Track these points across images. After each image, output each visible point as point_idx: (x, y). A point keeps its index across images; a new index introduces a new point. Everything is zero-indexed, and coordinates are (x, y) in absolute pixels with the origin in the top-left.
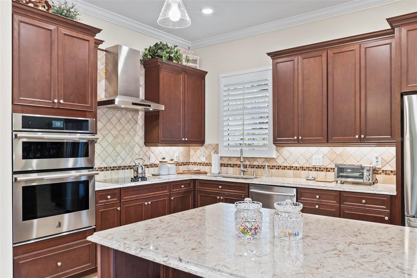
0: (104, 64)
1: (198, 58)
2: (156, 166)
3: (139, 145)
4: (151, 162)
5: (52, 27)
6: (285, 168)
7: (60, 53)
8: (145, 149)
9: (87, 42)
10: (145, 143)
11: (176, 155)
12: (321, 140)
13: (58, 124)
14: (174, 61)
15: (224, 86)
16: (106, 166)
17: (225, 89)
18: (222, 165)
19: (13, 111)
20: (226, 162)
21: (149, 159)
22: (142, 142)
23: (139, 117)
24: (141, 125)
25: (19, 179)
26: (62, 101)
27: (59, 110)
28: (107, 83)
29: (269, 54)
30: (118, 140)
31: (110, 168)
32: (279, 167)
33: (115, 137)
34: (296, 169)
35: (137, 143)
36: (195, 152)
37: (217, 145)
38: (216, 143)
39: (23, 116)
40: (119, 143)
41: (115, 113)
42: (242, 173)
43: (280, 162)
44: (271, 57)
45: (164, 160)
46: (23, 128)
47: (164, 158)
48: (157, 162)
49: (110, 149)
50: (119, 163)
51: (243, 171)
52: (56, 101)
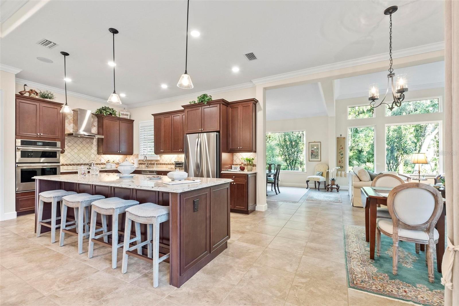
0: (73, 117)
1: (129, 113)
2: (105, 164)
3: (94, 154)
4: (101, 162)
5: (36, 104)
6: (163, 164)
7: (41, 114)
8: (98, 156)
9: (56, 109)
10: (97, 153)
11: (118, 159)
12: (170, 152)
13: (40, 144)
14: (113, 115)
15: (141, 127)
16: (73, 163)
17: (141, 128)
18: (140, 164)
19: (16, 138)
20: (141, 162)
21: (101, 161)
22: (96, 153)
23: (94, 141)
24: (95, 145)
25: (18, 165)
26: (42, 134)
27: (40, 138)
28: (75, 126)
29: (152, 115)
30: (81, 152)
31: (76, 164)
32: (161, 164)
33: (79, 150)
34: (167, 164)
35: (93, 153)
36: (129, 158)
37: (138, 154)
38: (138, 153)
39: (21, 140)
40: (82, 153)
41: (79, 139)
42: (146, 167)
43: (161, 162)
44: (154, 116)
45: (109, 161)
46: (21, 145)
47: (109, 160)
48: (105, 162)
49: (76, 156)
50: (81, 162)
51: (147, 166)
52: (38, 134)
